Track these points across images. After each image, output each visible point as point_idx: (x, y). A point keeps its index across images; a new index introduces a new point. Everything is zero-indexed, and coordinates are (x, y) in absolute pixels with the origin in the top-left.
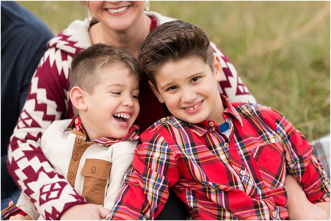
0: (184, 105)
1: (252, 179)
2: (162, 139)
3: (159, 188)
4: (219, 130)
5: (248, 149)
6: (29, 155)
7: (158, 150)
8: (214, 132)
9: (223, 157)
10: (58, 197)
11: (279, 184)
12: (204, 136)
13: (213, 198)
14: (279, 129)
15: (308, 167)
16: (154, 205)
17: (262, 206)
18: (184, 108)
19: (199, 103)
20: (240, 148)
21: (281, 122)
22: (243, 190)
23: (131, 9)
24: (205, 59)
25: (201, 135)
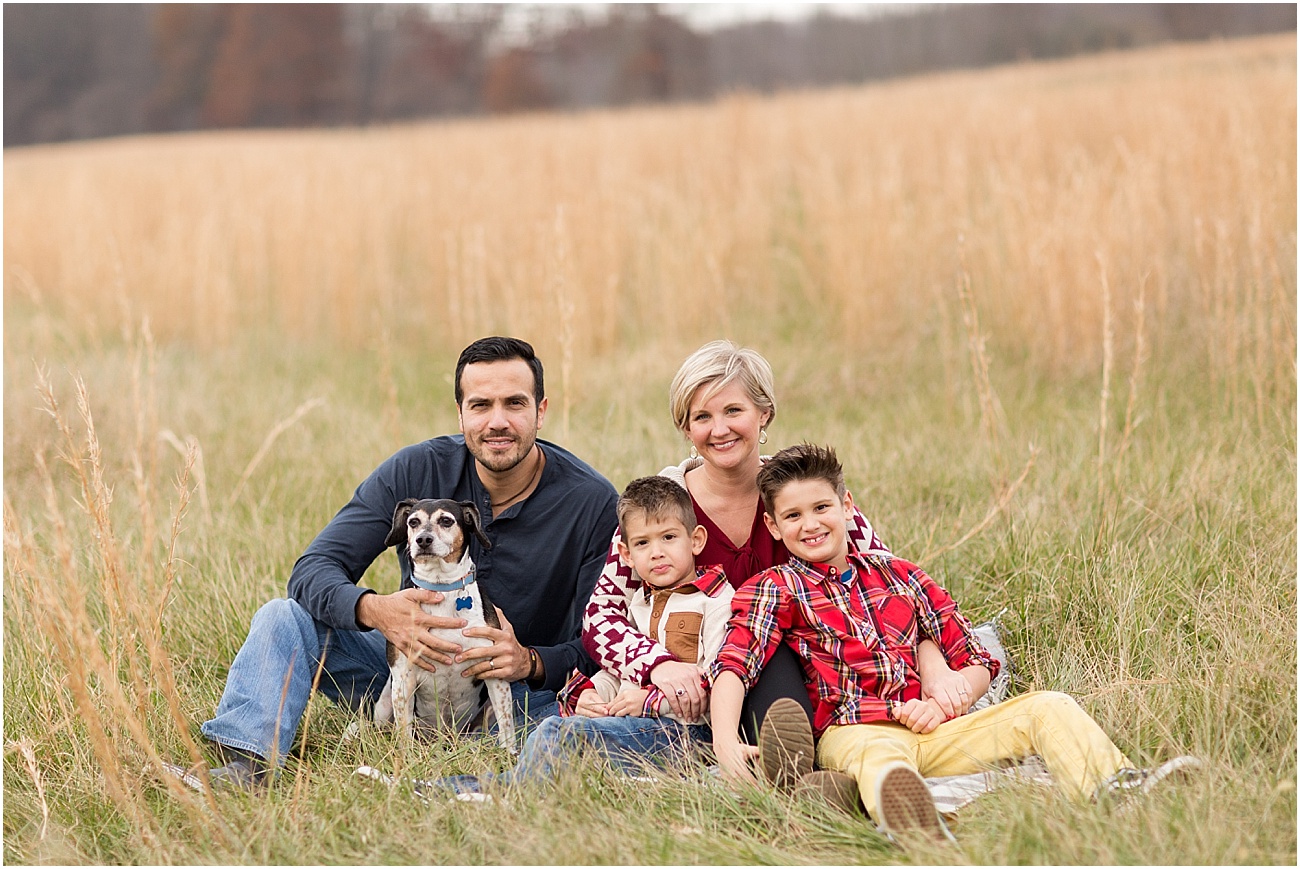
0: (804, 536)
1: (875, 632)
2: (770, 581)
3: (768, 627)
4: (840, 579)
5: (872, 600)
6: (612, 619)
7: (766, 594)
8: (833, 581)
9: (843, 607)
10: (649, 651)
11: (906, 641)
12: (822, 583)
13: (827, 647)
14: (911, 581)
15: (948, 623)
16: (764, 643)
17: (881, 657)
18: (804, 540)
19: (821, 535)
20: (863, 599)
21: (914, 573)
22: (863, 642)
23: (740, 443)
24: (835, 485)
25: (817, 583)
